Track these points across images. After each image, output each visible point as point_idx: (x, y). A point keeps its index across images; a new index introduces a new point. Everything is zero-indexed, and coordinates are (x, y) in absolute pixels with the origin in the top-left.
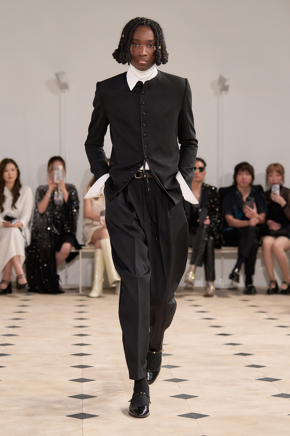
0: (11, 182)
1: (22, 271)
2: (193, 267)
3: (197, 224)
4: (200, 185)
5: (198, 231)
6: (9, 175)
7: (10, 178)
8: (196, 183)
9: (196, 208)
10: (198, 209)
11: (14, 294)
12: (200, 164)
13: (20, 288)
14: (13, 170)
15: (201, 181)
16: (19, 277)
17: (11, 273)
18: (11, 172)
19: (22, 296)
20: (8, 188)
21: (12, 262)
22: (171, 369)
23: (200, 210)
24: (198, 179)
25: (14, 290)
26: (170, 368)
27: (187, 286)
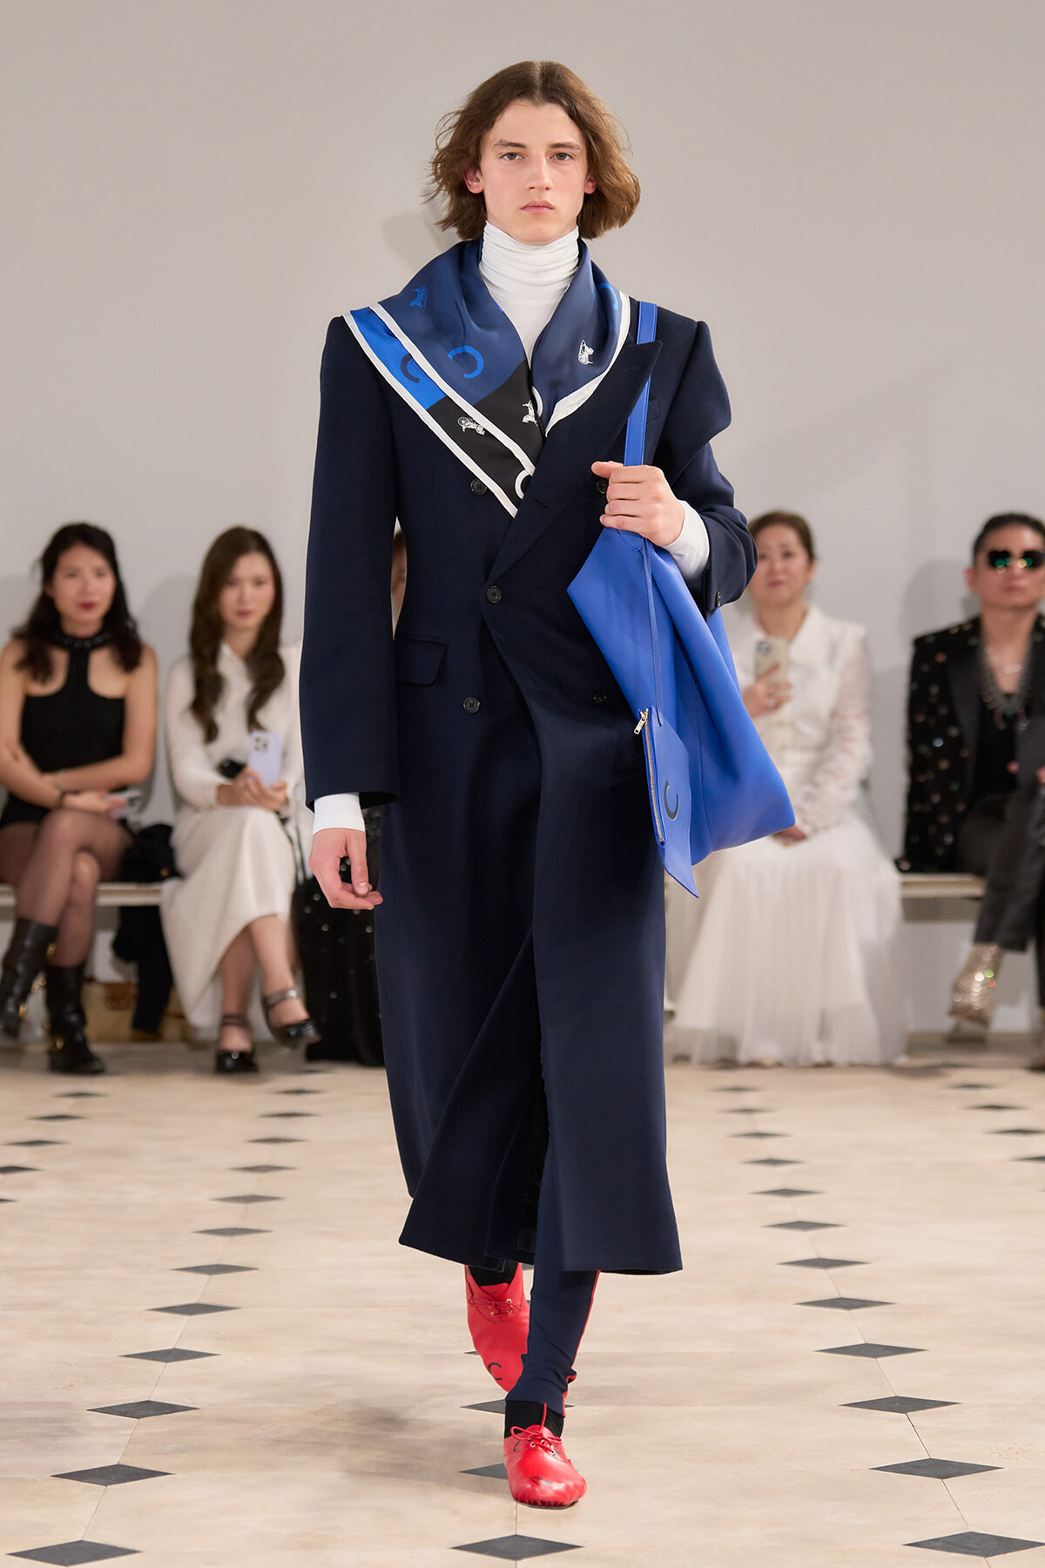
0: (245, 629)
1: (285, 975)
2: (990, 951)
3: (1011, 782)
4: (1026, 624)
5: (1010, 811)
6: (241, 600)
7: (243, 614)
8: (1007, 617)
9: (1005, 717)
10: (1011, 720)
12: (1028, 539)
14: (258, 582)
15: (1031, 606)
18: (249, 590)
20: (234, 649)
21: (247, 940)
22: (879, 1359)
23: (1023, 725)
24: (1019, 599)
26: (875, 1356)
27: (957, 1029)
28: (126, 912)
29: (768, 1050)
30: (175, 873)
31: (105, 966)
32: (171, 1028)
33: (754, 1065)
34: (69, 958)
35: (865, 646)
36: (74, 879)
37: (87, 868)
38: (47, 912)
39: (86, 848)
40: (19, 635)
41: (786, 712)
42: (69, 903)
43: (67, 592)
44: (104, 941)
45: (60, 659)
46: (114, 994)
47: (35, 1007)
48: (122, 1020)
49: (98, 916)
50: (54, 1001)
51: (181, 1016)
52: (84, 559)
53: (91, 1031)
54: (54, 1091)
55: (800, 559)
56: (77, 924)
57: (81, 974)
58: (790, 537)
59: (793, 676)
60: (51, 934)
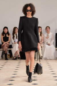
1: (19, 54)
11: (17, 60)
13: (19, 58)
16: (18, 56)
17: (16, 55)
19: (19, 60)
21: (16, 52)
25: (17, 59)
28: (9, 50)
29: (48, 58)
30: (12, 48)
31: (8, 53)
32: (12, 57)
33: (48, 59)
34: (6, 53)
35: (53, 34)
36: (6, 48)
37: (7, 47)
38: (4, 50)
39: (7, 46)
40: (2, 33)
41: (49, 38)
42: (6, 50)
43: (5, 31)
44: (8, 52)
45: (4, 35)
46: (9, 55)
47: (4, 56)
48: (9, 57)
49: (8, 50)
50: (5, 55)
51: (13, 56)
52: (6, 29)
53: (7, 57)
54: (5, 61)
55: (49, 29)
56: (6, 51)
57: (7, 54)
58: (48, 28)
59: (49, 36)
60: (5, 51)
